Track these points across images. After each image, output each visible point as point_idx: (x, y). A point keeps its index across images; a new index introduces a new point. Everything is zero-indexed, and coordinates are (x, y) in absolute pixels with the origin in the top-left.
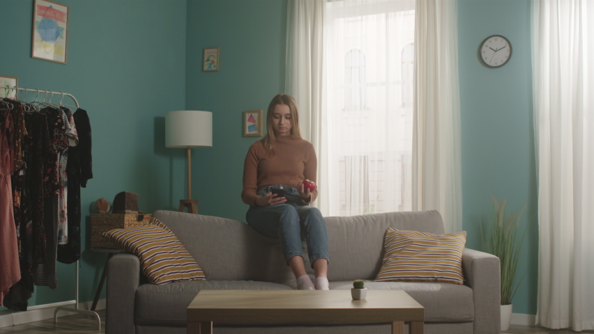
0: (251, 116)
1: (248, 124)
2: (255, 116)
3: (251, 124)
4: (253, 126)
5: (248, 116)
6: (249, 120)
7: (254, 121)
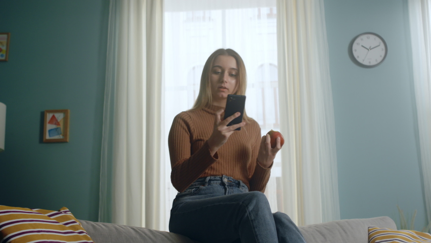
0: (54, 117)
1: (49, 127)
2: (60, 117)
3: (53, 126)
4: (56, 129)
5: (49, 116)
6: (51, 122)
7: (58, 124)
